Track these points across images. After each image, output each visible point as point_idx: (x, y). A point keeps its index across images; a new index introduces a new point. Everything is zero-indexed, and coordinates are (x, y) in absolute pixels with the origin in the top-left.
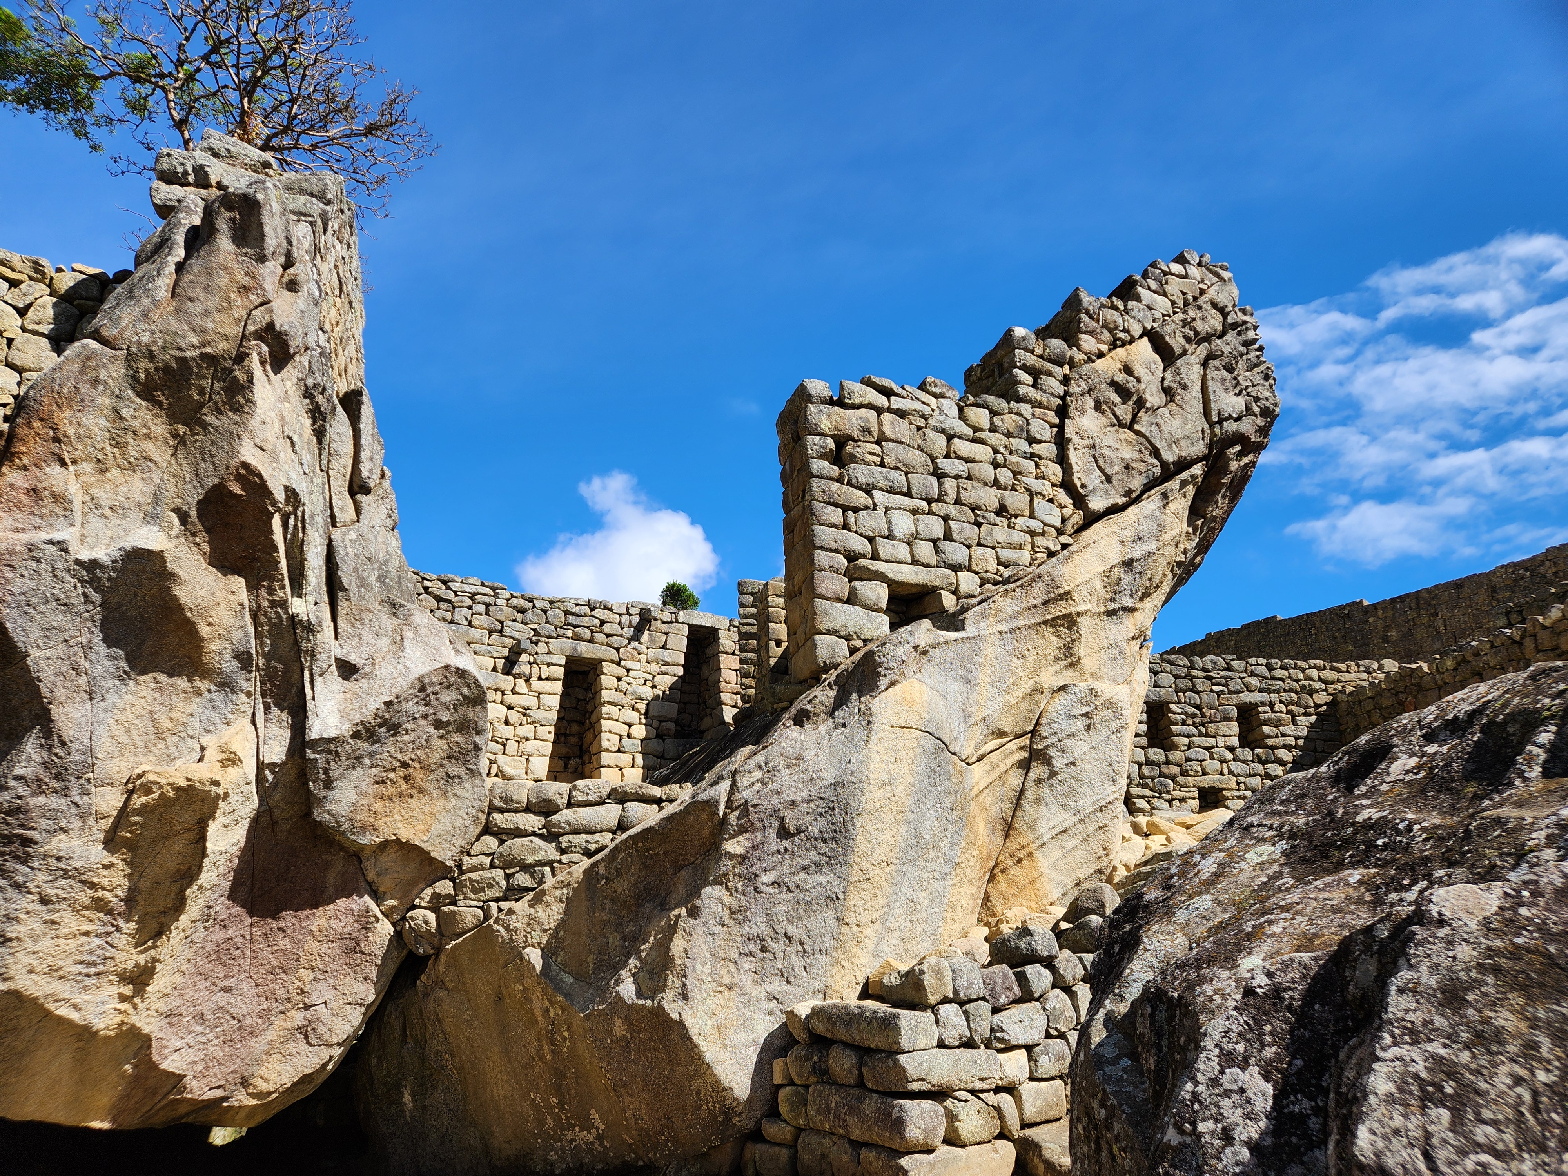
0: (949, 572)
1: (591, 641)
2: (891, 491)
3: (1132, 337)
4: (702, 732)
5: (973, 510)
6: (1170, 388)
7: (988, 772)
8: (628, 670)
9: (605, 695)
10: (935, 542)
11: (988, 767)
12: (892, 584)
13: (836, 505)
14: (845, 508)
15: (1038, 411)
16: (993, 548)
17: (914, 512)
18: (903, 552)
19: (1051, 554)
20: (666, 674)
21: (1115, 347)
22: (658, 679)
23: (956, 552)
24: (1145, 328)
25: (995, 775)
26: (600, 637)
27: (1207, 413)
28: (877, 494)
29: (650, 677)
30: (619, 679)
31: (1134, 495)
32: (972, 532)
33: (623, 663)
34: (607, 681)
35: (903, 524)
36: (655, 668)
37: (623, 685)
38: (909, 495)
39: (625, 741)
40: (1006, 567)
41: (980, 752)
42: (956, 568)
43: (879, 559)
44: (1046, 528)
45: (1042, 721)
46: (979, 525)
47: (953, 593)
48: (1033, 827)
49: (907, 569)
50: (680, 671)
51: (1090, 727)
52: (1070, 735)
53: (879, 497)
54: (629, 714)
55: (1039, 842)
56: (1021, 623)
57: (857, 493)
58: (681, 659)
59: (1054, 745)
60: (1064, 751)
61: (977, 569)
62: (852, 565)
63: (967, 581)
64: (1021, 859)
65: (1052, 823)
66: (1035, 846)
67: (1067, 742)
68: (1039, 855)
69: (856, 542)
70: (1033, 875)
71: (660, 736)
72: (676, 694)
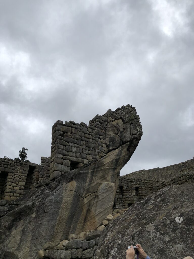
0: (83, 159)
1: (7, 168)
2: (73, 143)
3: (118, 118)
4: (30, 189)
5: (88, 147)
6: (125, 128)
7: (87, 200)
8: (15, 175)
9: (9, 180)
10: (80, 153)
11: (87, 199)
12: (72, 162)
13: (62, 145)
14: (64, 145)
15: (101, 130)
16: (91, 155)
17: (77, 147)
18: (74, 155)
19: (102, 157)
20: (23, 176)
21: (115, 120)
23: (84, 156)
24: (121, 117)
25: (88, 201)
26: (9, 167)
27: (130, 133)
29: (20, 176)
30: (13, 176)
31: (117, 147)
32: (87, 152)
33: (14, 173)
34: (9, 176)
35: (74, 149)
36: (21, 174)
37: (13, 178)
38: (76, 144)
39: (12, 190)
40: (93, 159)
41: (86, 196)
42: (84, 159)
43: (69, 156)
44: (101, 152)
45: (98, 190)
46: (89, 150)
47: (83, 163)
48: (95, 211)
49: (75, 158)
50: (27, 175)
51: (107, 191)
52: (103, 193)
53: (70, 144)
54: (14, 184)
55: (96, 215)
56: (96, 170)
57: (67, 143)
58: (27, 173)
59: (100, 195)
60: (102, 196)
61: (88, 159)
62: (64, 157)
63: (86, 161)
64: (92, 218)
65: (99, 211)
66: (95, 215)
67: (103, 194)
68: (96, 217)
69: (65, 152)
70: (94, 221)
71: (20, 189)
72: (25, 180)
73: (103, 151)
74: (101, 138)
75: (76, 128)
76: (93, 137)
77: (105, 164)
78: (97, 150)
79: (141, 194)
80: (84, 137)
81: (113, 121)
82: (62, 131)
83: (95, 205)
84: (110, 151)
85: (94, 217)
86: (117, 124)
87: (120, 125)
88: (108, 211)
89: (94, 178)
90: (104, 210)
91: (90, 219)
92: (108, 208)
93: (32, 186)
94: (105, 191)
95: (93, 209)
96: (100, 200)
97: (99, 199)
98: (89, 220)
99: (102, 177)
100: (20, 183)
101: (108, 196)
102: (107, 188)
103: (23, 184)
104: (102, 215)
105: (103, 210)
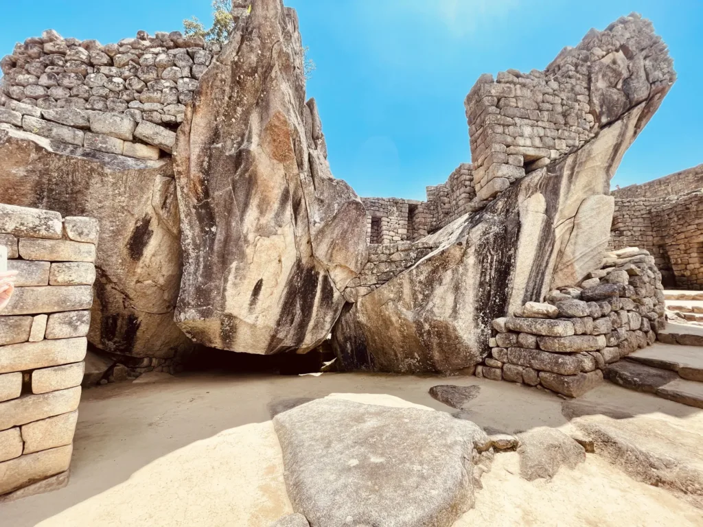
0: (547, 150)
1: (378, 211)
2: (522, 117)
3: (616, 48)
4: (414, 238)
5: (555, 124)
6: (632, 69)
8: (391, 219)
9: (384, 228)
10: (541, 137)
11: (560, 229)
12: (525, 156)
13: (500, 124)
14: (504, 125)
15: (578, 82)
16: (564, 139)
17: (532, 126)
18: (528, 142)
19: (586, 141)
20: (402, 220)
21: (609, 53)
22: (400, 222)
23: (549, 141)
24: (621, 45)
25: (562, 233)
26: (381, 210)
27: (648, 80)
28: (516, 119)
30: (388, 222)
31: (618, 116)
32: (555, 134)
33: (389, 217)
34: (383, 223)
35: (527, 131)
36: (399, 218)
37: (389, 224)
38: (529, 118)
40: (570, 147)
42: (549, 148)
43: (519, 146)
44: (585, 131)
45: (580, 211)
46: (558, 130)
47: (549, 158)
48: (573, 253)
49: (530, 149)
50: (407, 219)
51: (598, 214)
52: (591, 217)
53: (517, 120)
54: (392, 233)
55: (575, 259)
56: (576, 169)
57: (508, 119)
58: (407, 215)
59: (584, 221)
60: (588, 223)
61: (557, 148)
62: (508, 149)
63: (554, 154)
64: (568, 266)
65: (580, 252)
66: (573, 260)
67: (590, 219)
68: (575, 264)
69: (509, 139)
70: (572, 271)
71: (402, 240)
72: (406, 227)
73: (588, 128)
74: (580, 101)
75: (524, 85)
76: (562, 99)
77: (594, 157)
78: (574, 128)
79: (622, 229)
80: (543, 102)
81: (603, 57)
82: (496, 96)
83: (572, 241)
84: (602, 127)
85: (572, 264)
86: (614, 62)
87: (619, 62)
88: (599, 253)
89: (572, 187)
90: (592, 251)
91: (563, 267)
92: (600, 246)
93: (416, 235)
94: (595, 212)
95: (567, 249)
96: (584, 232)
97: (581, 231)
98: (561, 270)
99: (586, 187)
100: (400, 231)
101: (600, 222)
102: (598, 206)
103: (405, 231)
104: (586, 260)
105: (589, 250)
